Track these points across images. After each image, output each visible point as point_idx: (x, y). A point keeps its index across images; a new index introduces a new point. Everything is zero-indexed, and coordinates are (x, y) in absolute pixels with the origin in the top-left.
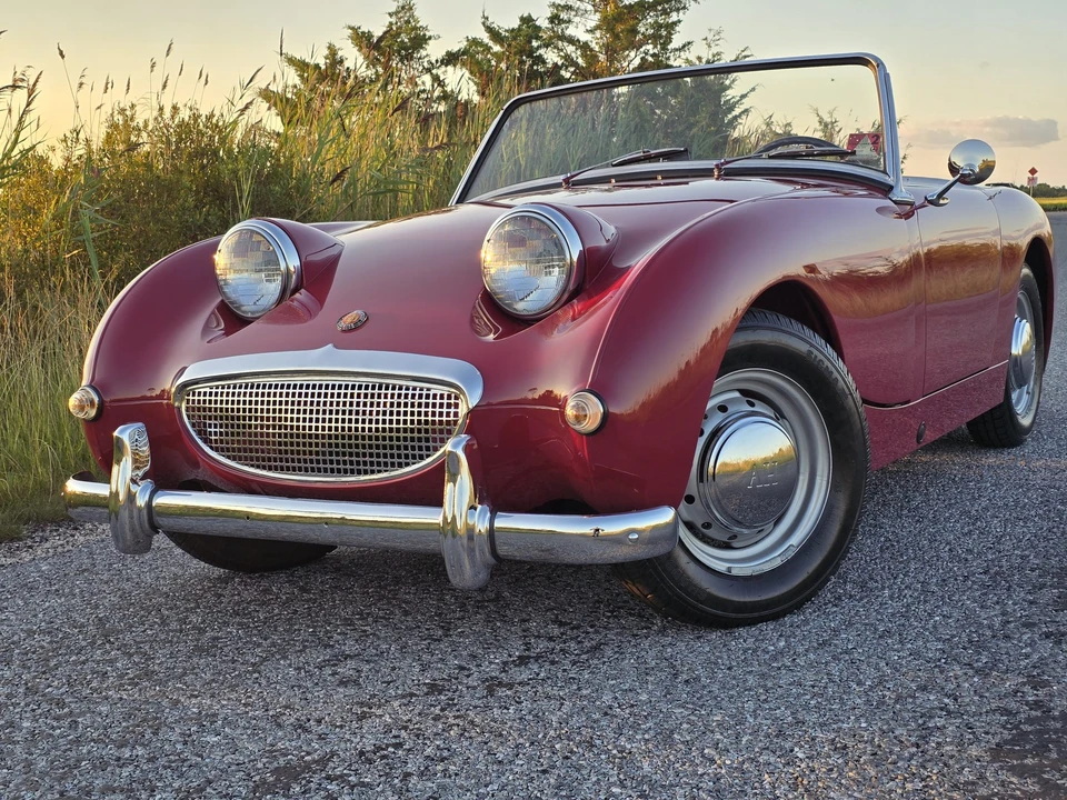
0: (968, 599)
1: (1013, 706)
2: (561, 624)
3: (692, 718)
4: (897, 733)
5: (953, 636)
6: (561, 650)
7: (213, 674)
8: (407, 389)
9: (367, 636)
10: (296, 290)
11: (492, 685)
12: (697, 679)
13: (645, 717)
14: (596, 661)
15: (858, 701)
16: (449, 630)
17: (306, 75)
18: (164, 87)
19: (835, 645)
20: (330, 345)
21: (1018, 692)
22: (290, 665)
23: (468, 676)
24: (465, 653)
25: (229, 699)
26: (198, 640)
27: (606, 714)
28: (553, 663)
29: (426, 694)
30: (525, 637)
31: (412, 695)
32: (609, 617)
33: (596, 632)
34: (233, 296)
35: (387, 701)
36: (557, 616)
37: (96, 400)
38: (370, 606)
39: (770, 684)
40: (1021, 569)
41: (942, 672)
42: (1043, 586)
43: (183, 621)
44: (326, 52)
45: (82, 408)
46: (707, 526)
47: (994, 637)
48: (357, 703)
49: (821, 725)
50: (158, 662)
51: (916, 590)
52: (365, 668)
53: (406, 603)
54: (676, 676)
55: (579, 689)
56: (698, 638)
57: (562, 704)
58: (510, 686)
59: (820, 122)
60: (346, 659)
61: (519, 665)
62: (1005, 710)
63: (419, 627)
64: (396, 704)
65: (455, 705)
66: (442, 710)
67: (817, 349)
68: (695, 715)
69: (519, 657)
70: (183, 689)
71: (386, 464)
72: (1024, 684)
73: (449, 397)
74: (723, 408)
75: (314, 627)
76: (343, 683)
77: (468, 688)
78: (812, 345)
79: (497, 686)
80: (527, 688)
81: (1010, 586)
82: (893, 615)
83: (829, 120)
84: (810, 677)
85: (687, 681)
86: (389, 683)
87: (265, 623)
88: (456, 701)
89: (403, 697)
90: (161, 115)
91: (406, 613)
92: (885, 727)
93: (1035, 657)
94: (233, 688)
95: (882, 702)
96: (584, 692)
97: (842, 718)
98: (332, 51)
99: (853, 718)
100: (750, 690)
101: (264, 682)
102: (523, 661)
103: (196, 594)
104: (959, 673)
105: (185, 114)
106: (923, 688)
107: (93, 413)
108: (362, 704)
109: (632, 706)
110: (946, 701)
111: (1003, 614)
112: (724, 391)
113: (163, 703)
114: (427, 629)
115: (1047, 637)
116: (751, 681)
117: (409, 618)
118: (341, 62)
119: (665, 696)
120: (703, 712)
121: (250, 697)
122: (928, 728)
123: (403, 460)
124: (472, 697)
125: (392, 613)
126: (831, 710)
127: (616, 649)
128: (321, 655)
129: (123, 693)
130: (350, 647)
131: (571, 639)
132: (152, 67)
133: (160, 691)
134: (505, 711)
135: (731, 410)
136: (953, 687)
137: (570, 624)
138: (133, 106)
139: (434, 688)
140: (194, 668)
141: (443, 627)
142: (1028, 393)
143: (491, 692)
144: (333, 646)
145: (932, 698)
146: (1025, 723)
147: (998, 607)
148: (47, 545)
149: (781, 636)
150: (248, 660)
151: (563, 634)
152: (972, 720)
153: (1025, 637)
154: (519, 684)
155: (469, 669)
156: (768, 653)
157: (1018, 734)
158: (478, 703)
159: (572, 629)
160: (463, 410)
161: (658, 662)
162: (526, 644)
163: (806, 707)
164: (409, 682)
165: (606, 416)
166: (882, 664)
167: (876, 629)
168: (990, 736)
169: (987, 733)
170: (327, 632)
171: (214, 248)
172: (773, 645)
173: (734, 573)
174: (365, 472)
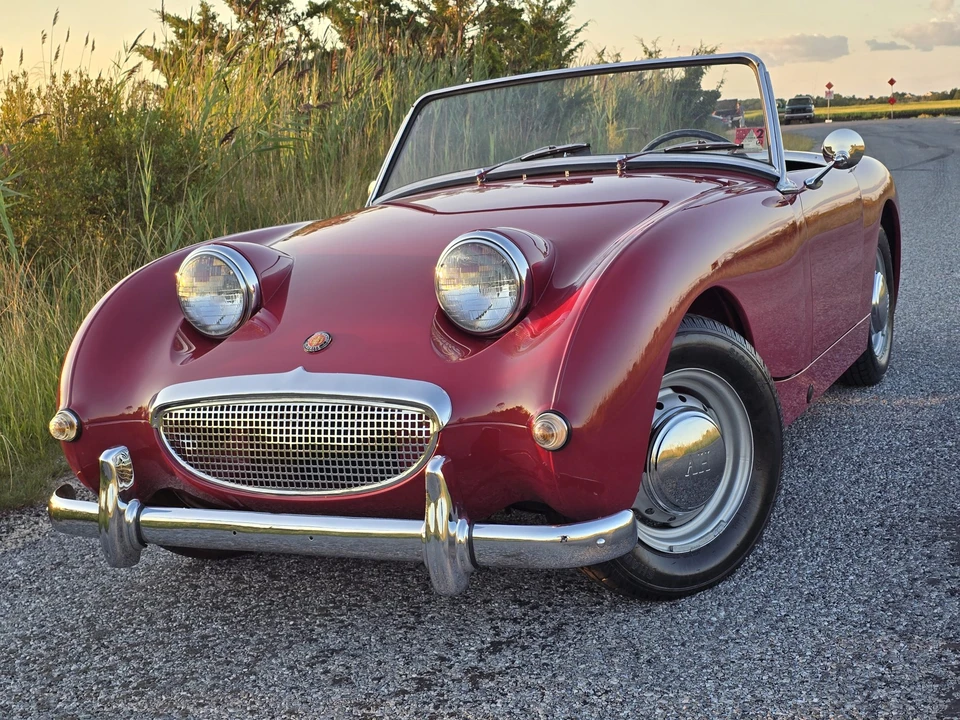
0: (873, 555)
1: (941, 672)
2: (522, 604)
3: (664, 702)
4: (848, 707)
5: (871, 597)
6: (528, 633)
7: (213, 679)
8: (379, 410)
9: (346, 627)
10: (256, 309)
11: (475, 677)
12: (657, 657)
13: (621, 703)
14: (561, 644)
15: (804, 674)
16: (419, 616)
17: (181, 31)
18: (57, 57)
19: (770, 612)
20: (300, 368)
21: (941, 656)
22: (282, 664)
23: (450, 667)
24: (441, 641)
25: (234, 707)
26: (188, 639)
27: (585, 703)
28: (524, 648)
29: (417, 690)
30: (492, 620)
31: (404, 692)
32: (562, 594)
33: (555, 611)
34: (196, 317)
35: (382, 701)
36: (514, 593)
37: (75, 421)
38: (340, 592)
39: (723, 660)
40: (911, 519)
41: (870, 637)
42: (935, 538)
43: (168, 618)
44: (199, 9)
45: (62, 431)
46: (650, 511)
47: (906, 596)
48: (356, 704)
49: (779, 702)
50: (156, 667)
51: (825, 547)
52: (354, 663)
53: (372, 587)
54: (637, 655)
55: (554, 676)
56: (648, 611)
57: (543, 694)
58: (491, 677)
59: (646, 52)
60: (332, 654)
61: (493, 653)
62: (935, 676)
63: (391, 614)
64: (392, 703)
65: (446, 701)
66: (436, 707)
67: (738, 347)
68: (665, 698)
69: (491, 643)
70: (188, 698)
71: (362, 479)
72: (945, 647)
73: (420, 417)
74: (659, 406)
75: (294, 619)
76: (336, 682)
77: (453, 681)
78: (734, 344)
79: (480, 677)
80: (508, 678)
81: (907, 540)
82: (812, 576)
83: (653, 50)
84: (756, 651)
85: (649, 661)
86: (379, 679)
87: (246, 617)
88: (445, 697)
89: (397, 694)
90: (53, 82)
91: (376, 599)
92: (835, 702)
93: (947, 616)
94: (235, 693)
95: (826, 675)
96: (561, 679)
97: (795, 693)
98: (205, 9)
99: (804, 693)
100: (706, 667)
101: (261, 684)
102: (496, 647)
103: (172, 586)
104: (885, 638)
105: (75, 80)
106: (858, 657)
107: (72, 434)
108: (360, 705)
109: (607, 692)
110: (882, 669)
111: (909, 571)
113: (174, 715)
114: (400, 616)
115: (953, 595)
116: (706, 657)
117: (380, 604)
118: (214, 18)
119: (633, 679)
120: (671, 695)
121: (254, 703)
122: (874, 701)
123: (378, 475)
124: (459, 690)
125: (362, 599)
126: (783, 685)
127: (577, 629)
128: (311, 651)
129: (132, 705)
130: (333, 640)
131: (534, 620)
132: (44, 38)
133: (167, 701)
134: (493, 705)
135: (666, 407)
136: (884, 654)
137: (529, 602)
138: (25, 74)
139: (423, 684)
140: (193, 673)
141: (413, 613)
142: (883, 335)
143: (476, 686)
144: (316, 640)
145: (868, 667)
146: (955, 691)
147: (901, 563)
148: (15, 535)
149: (719, 605)
150: (241, 661)
151: (525, 615)
152: (909, 690)
153: (934, 595)
154: (499, 673)
155: (449, 660)
156: (712, 624)
157: (953, 704)
158: (467, 697)
159: (532, 608)
160: (433, 428)
161: (618, 641)
162: (495, 628)
163: (760, 683)
164: (398, 678)
165: (570, 433)
166: (816, 632)
167: (801, 593)
168: (928, 707)
169: (925, 704)
170: (307, 624)
172: (715, 615)
173: (675, 551)
174: (343, 486)
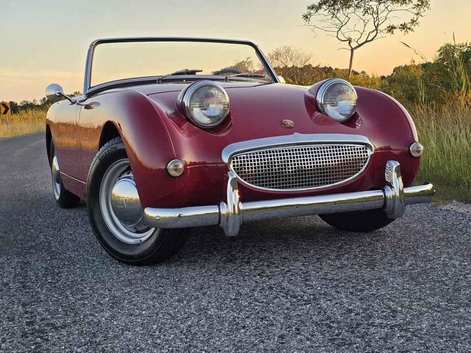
8: (345, 147)
174: (330, 183)
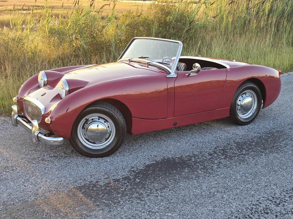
10: (47, 84)
11: (43, 160)
37: (17, 99)
46: (88, 139)
74: (93, 120)
80: (45, 162)
107: (16, 101)
112: (95, 116)
135: (94, 120)
165: (51, 121)
171: (38, 75)
173: (92, 148)
